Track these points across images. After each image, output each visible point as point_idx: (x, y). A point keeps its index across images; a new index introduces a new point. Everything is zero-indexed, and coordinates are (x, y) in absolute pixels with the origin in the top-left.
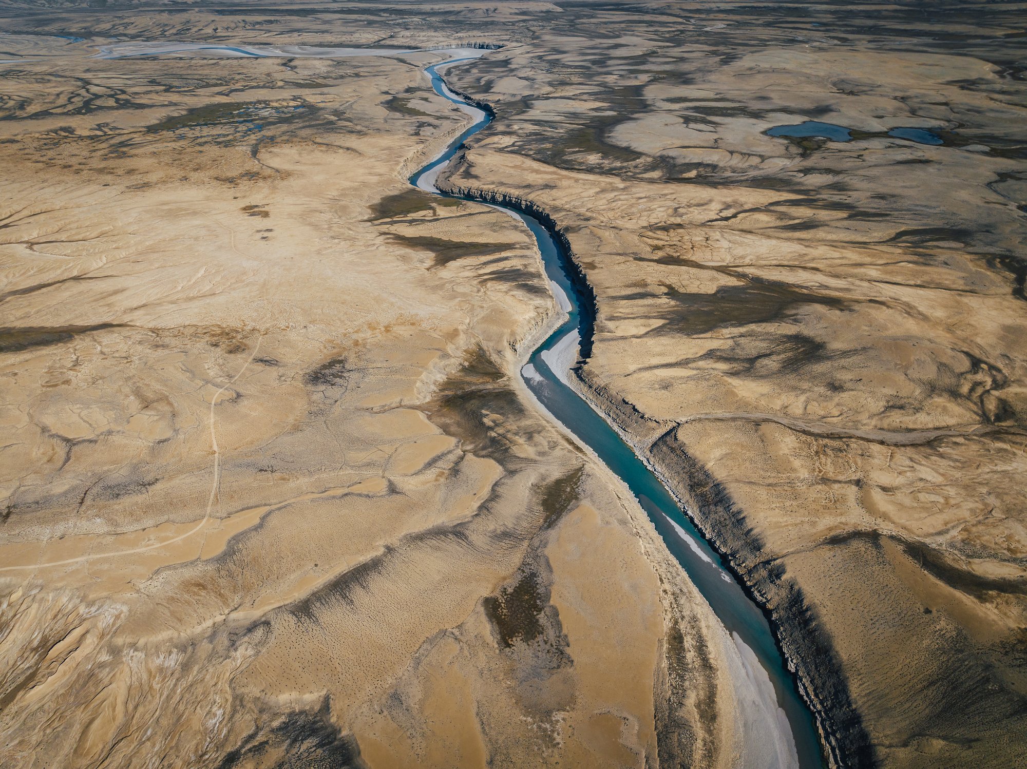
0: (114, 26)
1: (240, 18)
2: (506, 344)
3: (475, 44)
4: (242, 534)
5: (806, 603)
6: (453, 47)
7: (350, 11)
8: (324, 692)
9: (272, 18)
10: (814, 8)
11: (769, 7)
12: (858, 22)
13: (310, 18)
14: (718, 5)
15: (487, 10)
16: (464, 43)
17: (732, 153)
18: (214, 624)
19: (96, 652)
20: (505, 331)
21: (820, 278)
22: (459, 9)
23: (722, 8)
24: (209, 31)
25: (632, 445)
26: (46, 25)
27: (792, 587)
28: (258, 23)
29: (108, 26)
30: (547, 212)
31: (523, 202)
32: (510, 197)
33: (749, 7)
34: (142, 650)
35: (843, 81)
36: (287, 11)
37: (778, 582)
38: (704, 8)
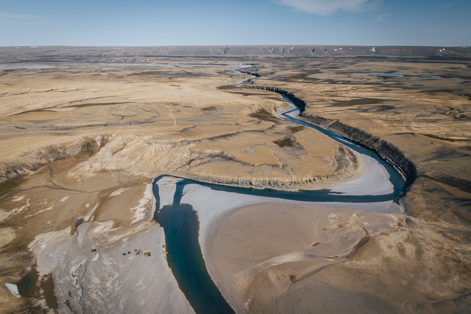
0: (106, 60)
1: (155, 58)
2: (272, 108)
3: (250, 64)
4: (188, 128)
5: (388, 144)
6: (241, 65)
7: (198, 57)
8: (221, 151)
9: (168, 58)
10: (389, 57)
11: (370, 56)
12: (407, 60)
13: (182, 58)
14: (349, 56)
15: (253, 57)
16: (245, 63)
17: (356, 78)
18: (182, 140)
19: (143, 144)
20: (272, 105)
21: (391, 98)
22: (242, 56)
23: (350, 57)
24: (144, 61)
25: (322, 127)
26: (81, 60)
27: (382, 142)
28: (162, 59)
29: (104, 60)
30: (284, 90)
31: (274, 89)
32: (269, 88)
33: (362, 56)
34: (158, 144)
35: (401, 67)
36: (173, 56)
37: (378, 142)
38: (343, 57)
